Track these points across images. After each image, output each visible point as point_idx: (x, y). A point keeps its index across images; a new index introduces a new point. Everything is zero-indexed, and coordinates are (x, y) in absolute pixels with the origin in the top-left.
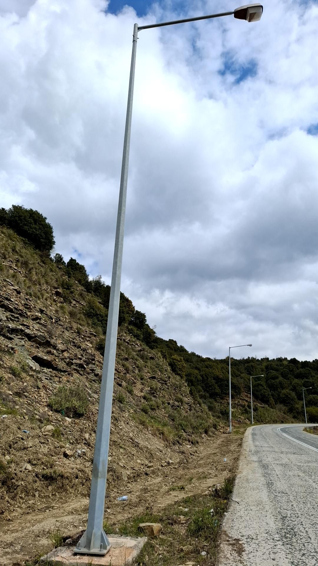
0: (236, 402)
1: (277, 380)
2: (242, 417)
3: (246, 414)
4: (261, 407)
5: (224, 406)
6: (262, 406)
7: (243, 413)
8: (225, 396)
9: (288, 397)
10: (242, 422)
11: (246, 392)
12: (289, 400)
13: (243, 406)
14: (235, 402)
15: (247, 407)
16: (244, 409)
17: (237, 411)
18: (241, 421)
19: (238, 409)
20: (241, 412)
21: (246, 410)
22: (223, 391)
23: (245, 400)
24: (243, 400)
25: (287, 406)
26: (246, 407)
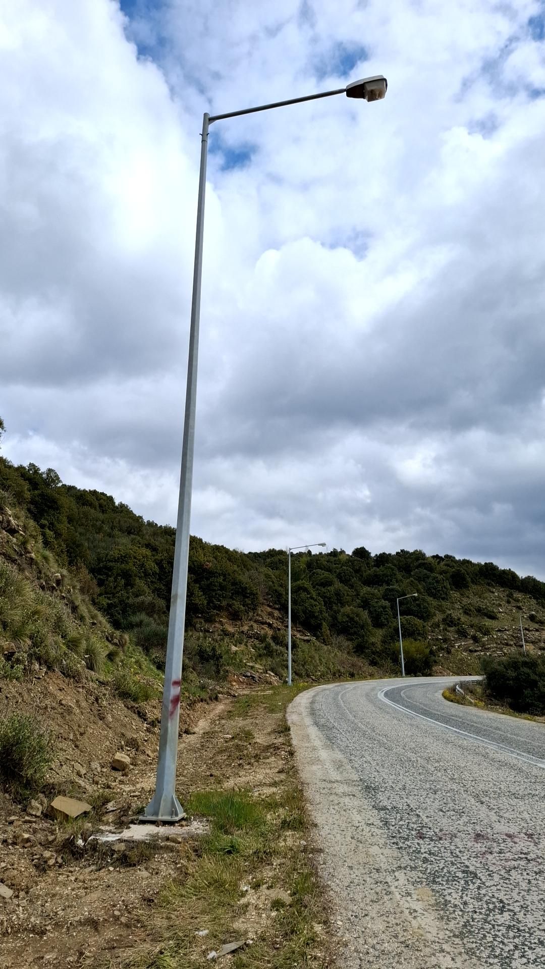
0: (246, 628)
1: (331, 588)
2: (257, 666)
3: (269, 659)
4: (304, 641)
5: (213, 639)
6: (306, 638)
7: (260, 656)
8: (218, 614)
9: (354, 622)
10: (257, 679)
11: (269, 606)
12: (356, 627)
13: (262, 639)
14: (242, 629)
15: (271, 642)
16: (263, 645)
17: (247, 652)
18: (256, 675)
19: (249, 644)
20: (256, 654)
21: (267, 647)
22: (212, 602)
23: (265, 623)
24: (263, 623)
25: (351, 640)
26: (269, 640)
